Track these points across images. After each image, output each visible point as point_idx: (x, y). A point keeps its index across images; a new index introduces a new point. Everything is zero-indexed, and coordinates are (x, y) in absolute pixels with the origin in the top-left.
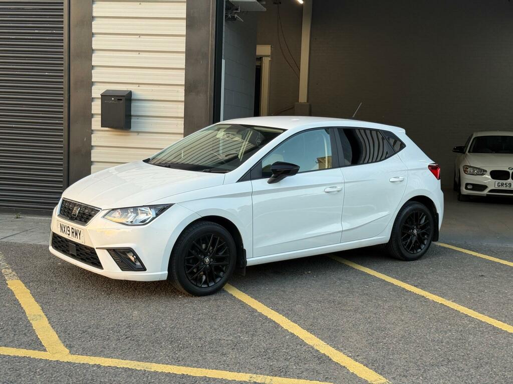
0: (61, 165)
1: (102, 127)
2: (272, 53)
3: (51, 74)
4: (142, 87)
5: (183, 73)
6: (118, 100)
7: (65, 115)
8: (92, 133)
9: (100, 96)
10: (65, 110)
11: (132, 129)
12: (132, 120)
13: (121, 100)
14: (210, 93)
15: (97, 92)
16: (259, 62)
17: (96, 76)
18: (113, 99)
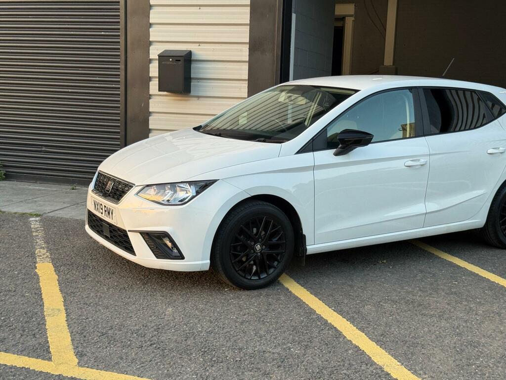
0: (119, 133)
1: (159, 91)
2: (356, 12)
3: (107, 33)
4: (203, 46)
5: (247, 29)
6: (176, 60)
7: (122, 79)
8: (150, 98)
9: (157, 57)
10: (122, 73)
11: (192, 93)
12: (192, 84)
13: (180, 60)
14: (277, 51)
15: (155, 52)
16: (342, 22)
17: (155, 34)
18: (171, 60)
